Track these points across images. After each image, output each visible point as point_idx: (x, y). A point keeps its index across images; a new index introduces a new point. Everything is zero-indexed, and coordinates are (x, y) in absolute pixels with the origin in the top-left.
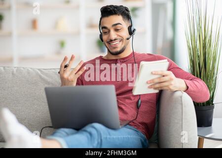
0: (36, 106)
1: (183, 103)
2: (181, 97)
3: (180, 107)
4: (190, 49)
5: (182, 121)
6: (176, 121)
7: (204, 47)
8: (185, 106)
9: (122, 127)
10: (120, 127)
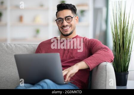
0: (11, 69)
1: (107, 70)
2: (106, 66)
3: (104, 72)
4: (114, 34)
5: (106, 82)
6: (102, 82)
7: (123, 33)
8: (108, 72)
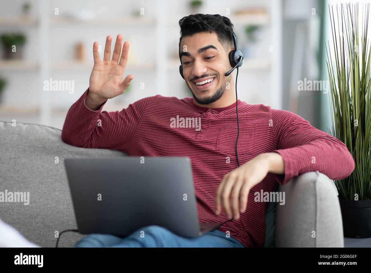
2: (315, 182)
3: (311, 199)
8: (321, 200)
9: (204, 235)
10: (200, 234)
